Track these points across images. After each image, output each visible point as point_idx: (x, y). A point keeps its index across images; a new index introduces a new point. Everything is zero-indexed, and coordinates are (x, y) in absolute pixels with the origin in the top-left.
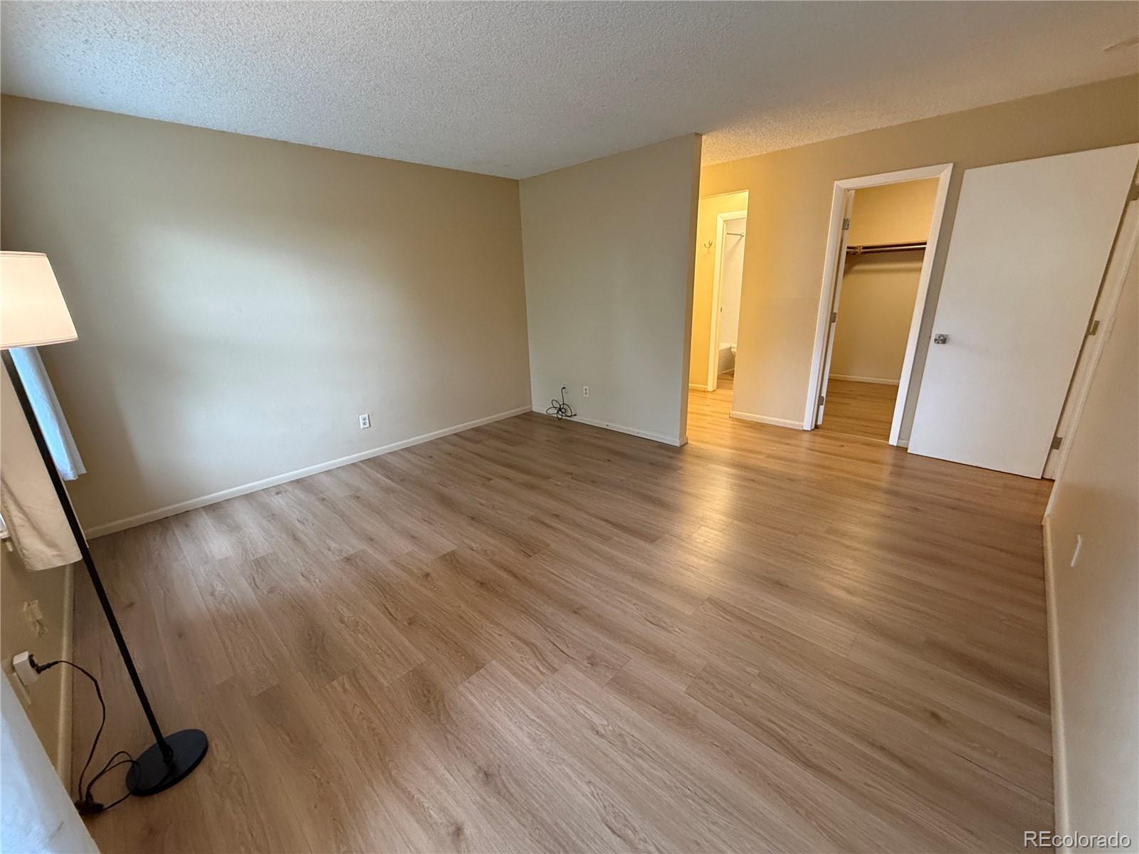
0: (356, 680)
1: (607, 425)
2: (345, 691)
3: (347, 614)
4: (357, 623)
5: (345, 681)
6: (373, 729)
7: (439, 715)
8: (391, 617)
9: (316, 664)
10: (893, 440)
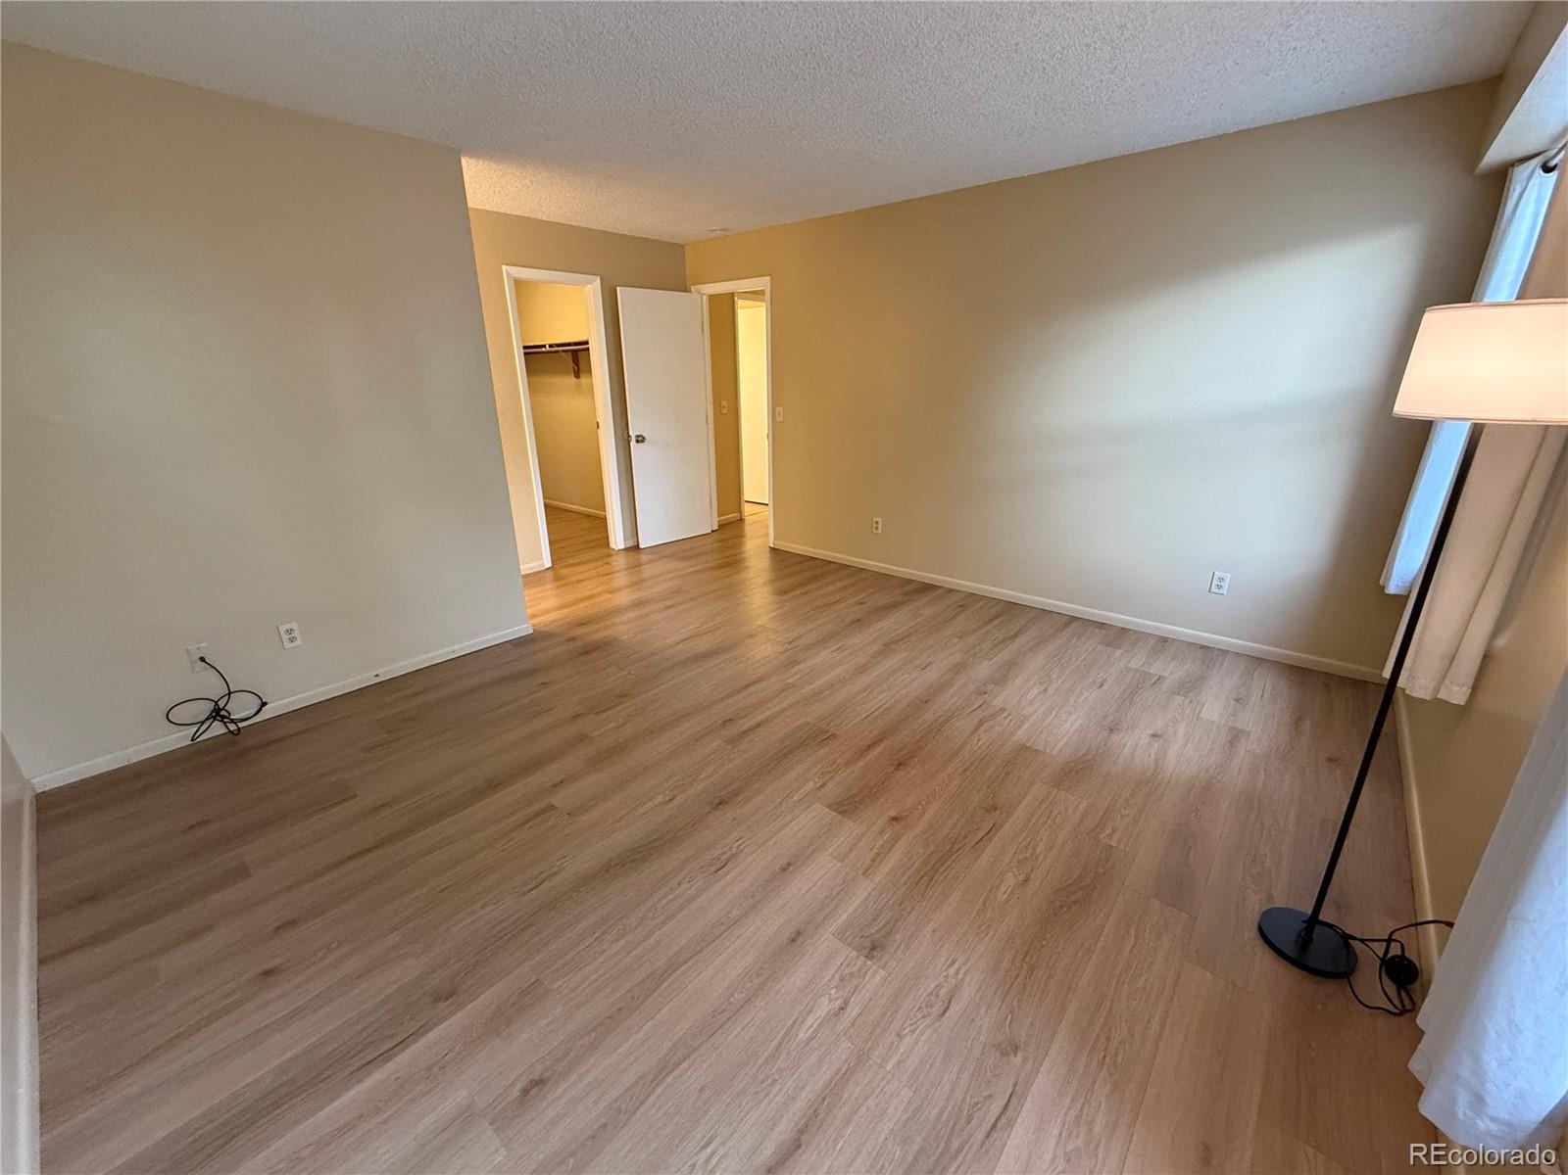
0: (1096, 827)
1: (377, 675)
2: (1114, 830)
3: (1010, 881)
4: (1019, 861)
5: (1105, 835)
6: (1132, 795)
7: (1088, 761)
8: (994, 830)
9: (1104, 874)
10: (618, 539)
